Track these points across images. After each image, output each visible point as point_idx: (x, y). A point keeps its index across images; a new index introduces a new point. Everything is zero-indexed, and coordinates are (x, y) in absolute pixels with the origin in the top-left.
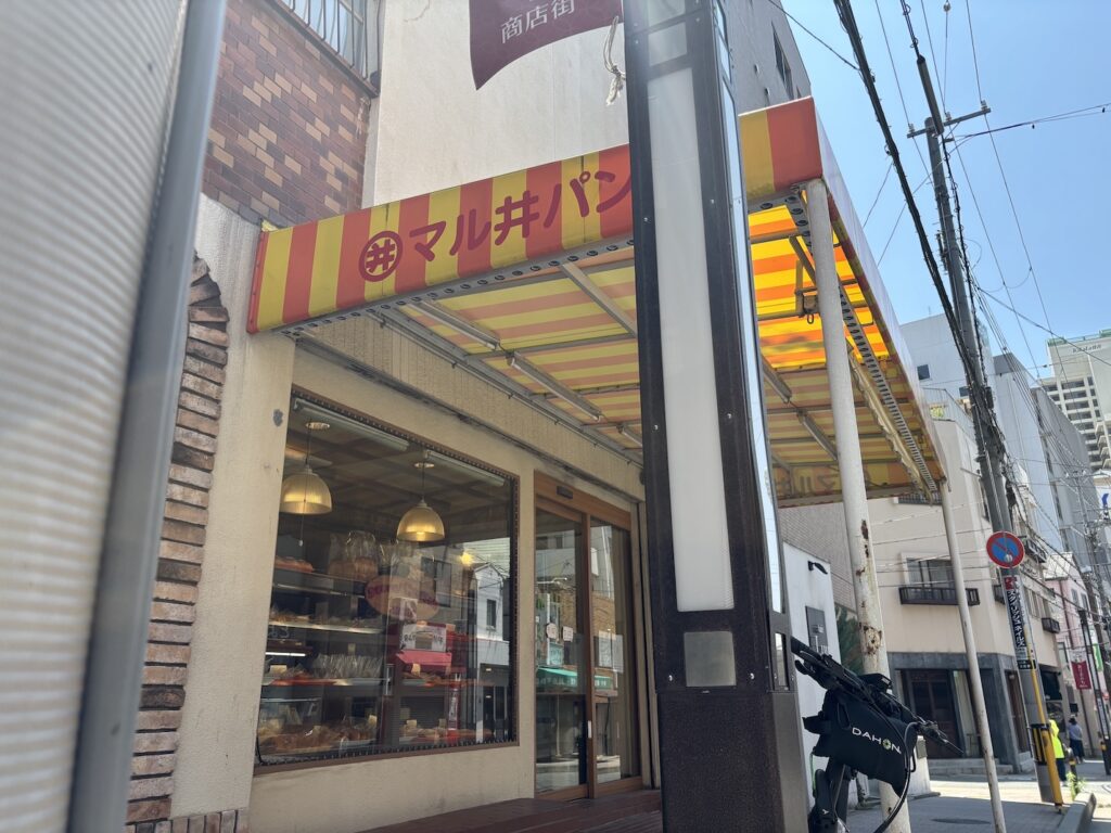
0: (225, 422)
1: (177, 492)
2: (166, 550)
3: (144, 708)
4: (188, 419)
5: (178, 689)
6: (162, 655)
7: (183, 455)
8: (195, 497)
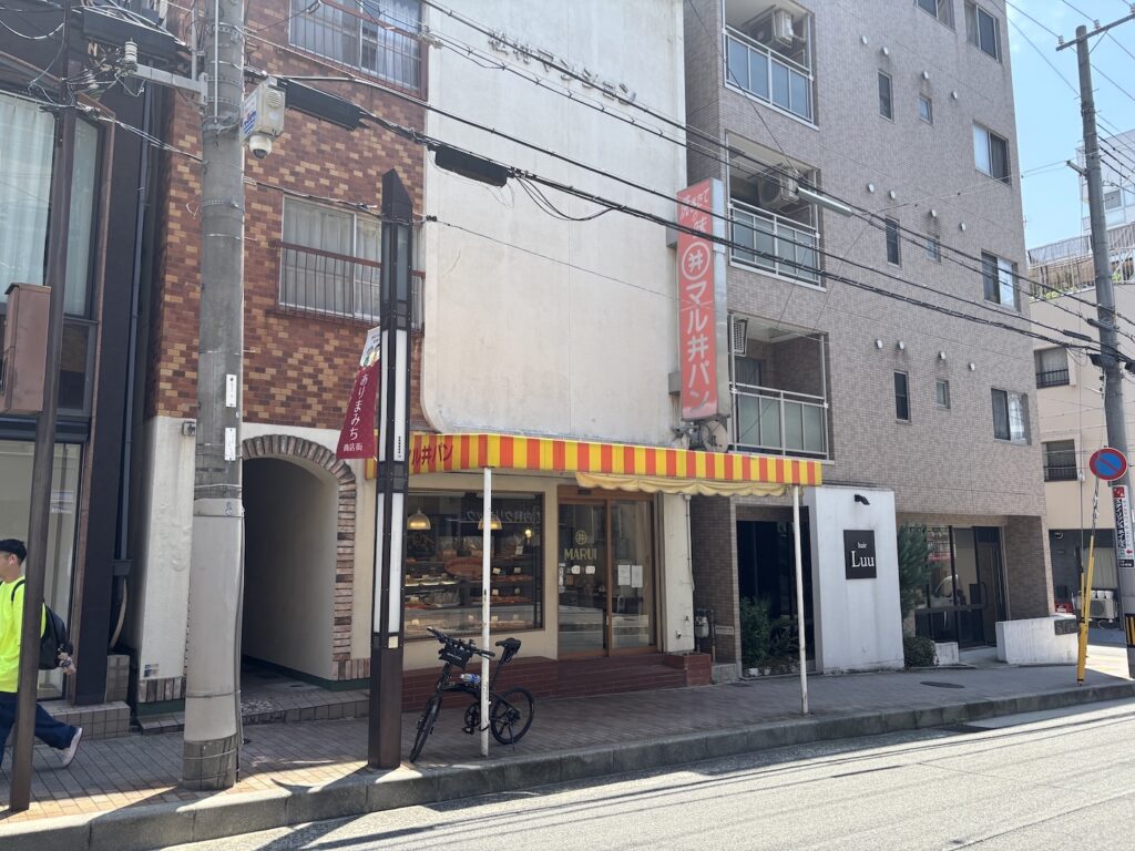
0: (358, 520)
1: (341, 550)
2: (339, 572)
3: (336, 624)
4: (343, 523)
5: (349, 618)
6: (342, 607)
7: (341, 537)
8: (348, 550)
